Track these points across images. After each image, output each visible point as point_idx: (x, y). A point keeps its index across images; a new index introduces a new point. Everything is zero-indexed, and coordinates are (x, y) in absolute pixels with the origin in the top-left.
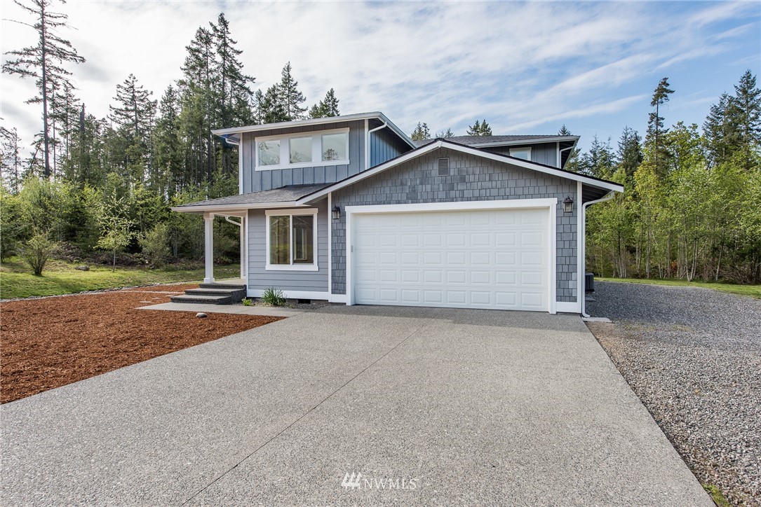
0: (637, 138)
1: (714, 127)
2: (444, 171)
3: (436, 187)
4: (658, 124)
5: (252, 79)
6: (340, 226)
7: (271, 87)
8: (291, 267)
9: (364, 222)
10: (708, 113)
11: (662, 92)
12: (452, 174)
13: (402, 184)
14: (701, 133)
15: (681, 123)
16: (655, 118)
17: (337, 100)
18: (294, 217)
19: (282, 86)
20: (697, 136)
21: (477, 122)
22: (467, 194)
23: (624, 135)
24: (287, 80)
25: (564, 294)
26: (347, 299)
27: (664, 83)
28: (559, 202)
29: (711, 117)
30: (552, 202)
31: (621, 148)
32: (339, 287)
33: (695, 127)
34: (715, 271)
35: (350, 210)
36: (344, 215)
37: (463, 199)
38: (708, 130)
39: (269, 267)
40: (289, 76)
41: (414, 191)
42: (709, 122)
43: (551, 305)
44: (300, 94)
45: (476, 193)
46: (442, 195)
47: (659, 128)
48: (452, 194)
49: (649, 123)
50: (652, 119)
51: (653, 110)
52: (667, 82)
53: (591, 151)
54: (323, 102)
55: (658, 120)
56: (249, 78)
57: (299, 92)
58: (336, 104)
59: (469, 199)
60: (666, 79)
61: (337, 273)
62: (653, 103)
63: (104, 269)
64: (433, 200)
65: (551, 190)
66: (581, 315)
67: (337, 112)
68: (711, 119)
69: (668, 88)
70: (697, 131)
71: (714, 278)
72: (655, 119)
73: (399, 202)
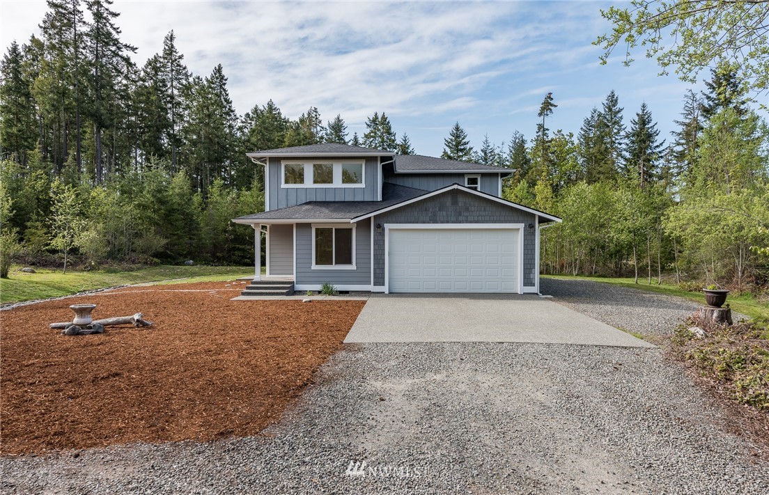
0: (523, 141)
1: (587, 139)
2: (455, 203)
3: (450, 213)
4: (544, 134)
5: (133, 49)
6: (380, 238)
7: (151, 57)
8: (334, 267)
9: (397, 235)
10: (582, 124)
11: (547, 106)
12: (460, 205)
13: (426, 210)
14: (576, 142)
15: (560, 131)
16: (541, 127)
17: (225, 78)
18: (336, 229)
19: (164, 58)
20: (573, 144)
21: (376, 114)
22: (469, 218)
23: (513, 139)
24: (170, 51)
25: (528, 281)
26: (385, 289)
27: (550, 97)
28: (525, 226)
29: (584, 128)
30: (521, 226)
31: (511, 151)
32: (379, 281)
33: (571, 135)
34: (592, 268)
35: (387, 226)
36: (384, 230)
37: (467, 222)
38: (582, 140)
39: (314, 267)
40: (172, 47)
41: (435, 215)
42: (583, 133)
43: (519, 288)
44: (185, 68)
45: (476, 219)
46: (454, 219)
47: (545, 137)
48: (460, 218)
49: (537, 133)
50: (539, 129)
51: (540, 120)
52: (552, 96)
53: (482, 151)
54: (209, 78)
55: (544, 130)
56: (129, 47)
57: (184, 66)
58: (224, 82)
59: (471, 222)
60: (550, 94)
61: (378, 271)
62: (540, 114)
63: (50, 272)
64: (448, 222)
65: (521, 218)
66: (537, 294)
67: (225, 90)
68: (585, 131)
69: (552, 102)
70: (573, 139)
71: (591, 273)
72: (542, 129)
73: (424, 222)
